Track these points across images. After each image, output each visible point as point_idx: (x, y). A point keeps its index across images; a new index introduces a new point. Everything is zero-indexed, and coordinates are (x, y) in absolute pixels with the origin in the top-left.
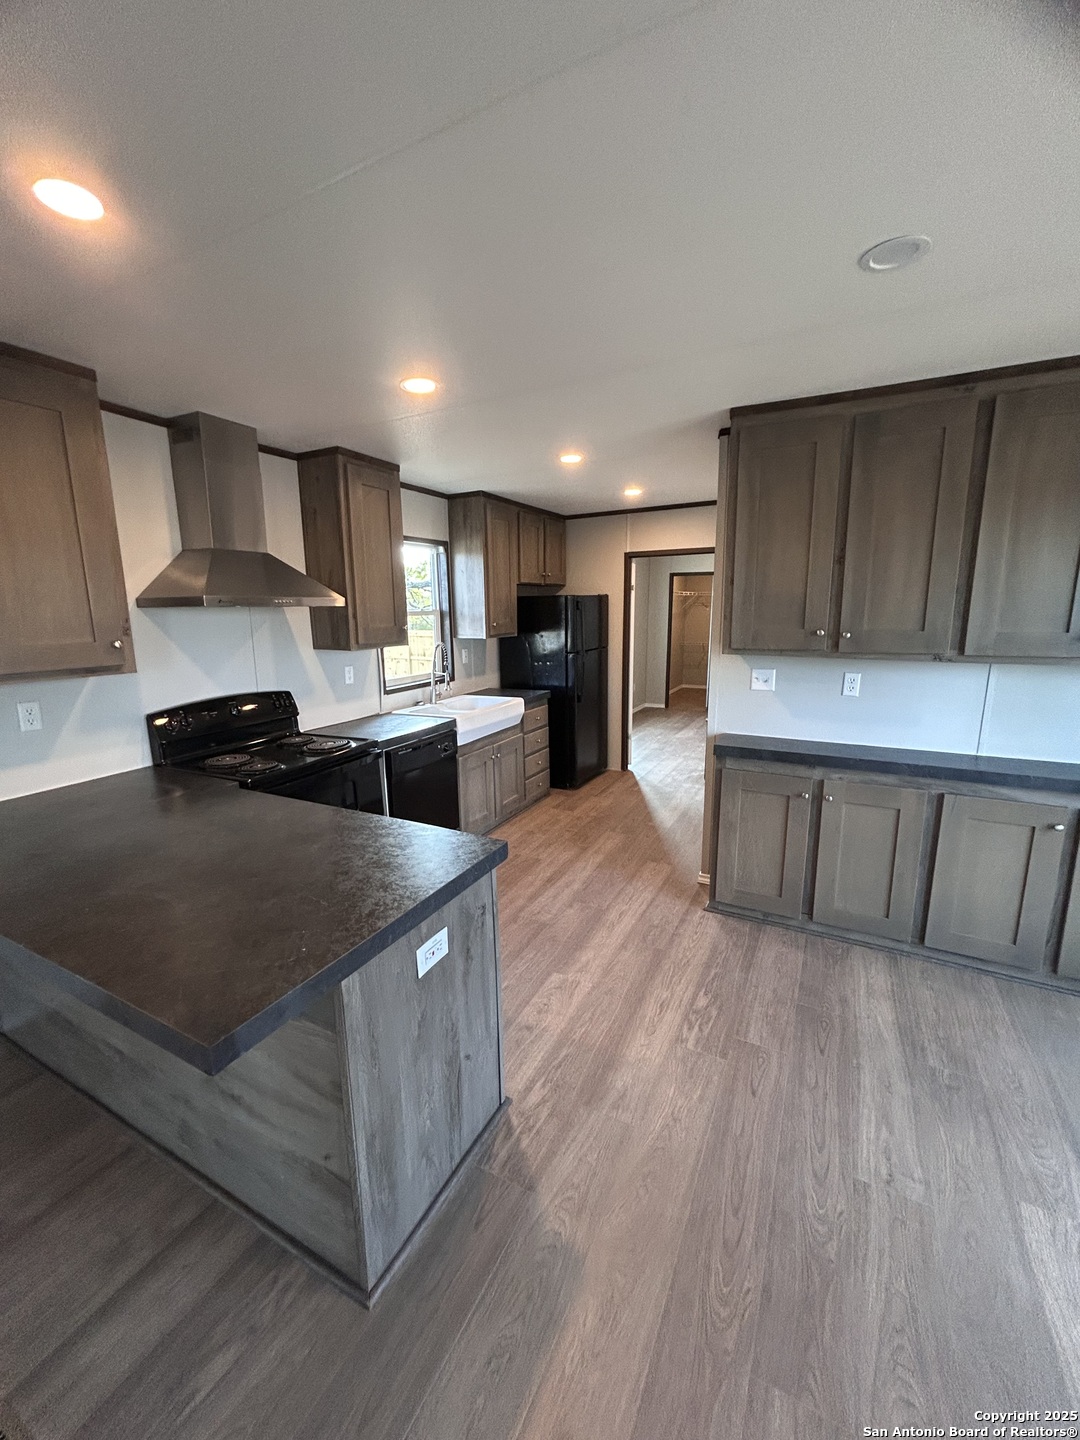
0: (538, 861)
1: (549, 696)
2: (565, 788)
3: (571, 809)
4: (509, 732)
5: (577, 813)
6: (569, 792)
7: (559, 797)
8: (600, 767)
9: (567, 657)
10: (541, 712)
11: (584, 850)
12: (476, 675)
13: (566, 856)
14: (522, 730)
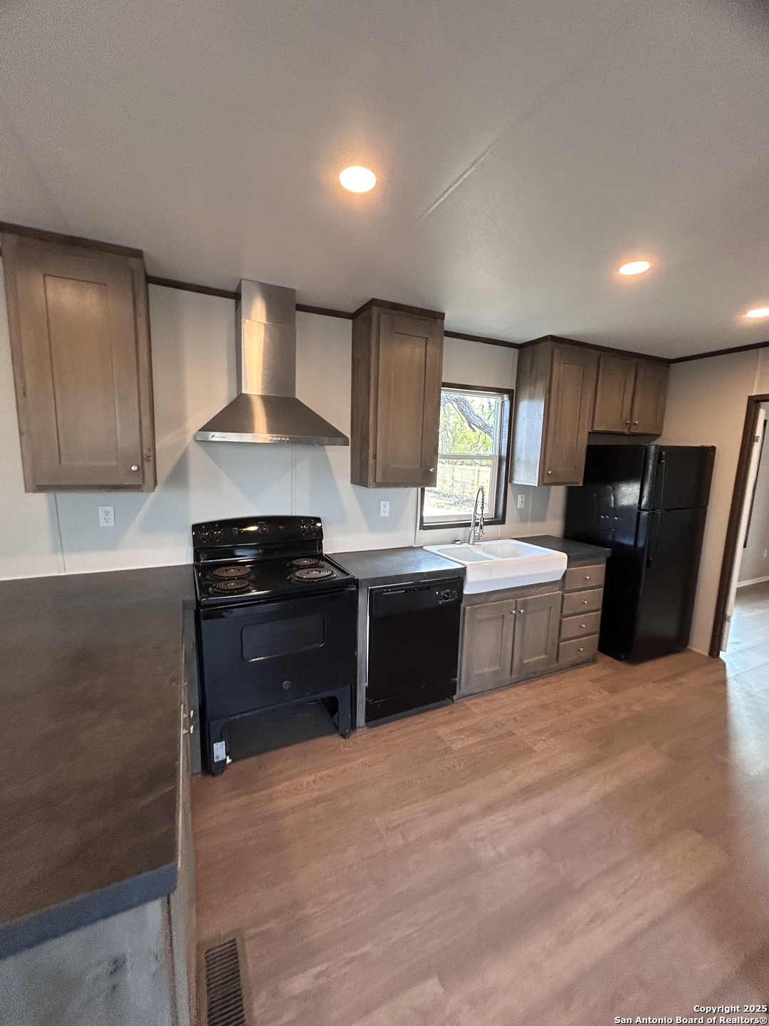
0: (528, 751)
1: (609, 555)
2: (619, 659)
3: (613, 690)
4: (543, 588)
5: (617, 699)
6: (621, 665)
7: (606, 667)
8: (678, 642)
9: (639, 514)
10: (595, 573)
11: (597, 761)
12: (532, 521)
13: (569, 759)
14: (563, 588)
